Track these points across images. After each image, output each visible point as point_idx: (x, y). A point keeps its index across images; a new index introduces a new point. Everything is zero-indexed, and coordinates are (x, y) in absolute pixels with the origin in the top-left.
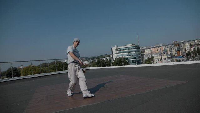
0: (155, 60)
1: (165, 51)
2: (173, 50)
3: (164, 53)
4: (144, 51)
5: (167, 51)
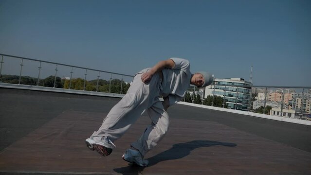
0: (273, 112)
1: (293, 102)
2: (307, 104)
3: (290, 104)
4: (256, 95)
5: (296, 102)
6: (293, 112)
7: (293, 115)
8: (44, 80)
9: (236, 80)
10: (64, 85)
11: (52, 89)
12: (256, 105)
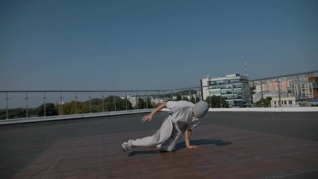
0: (274, 102)
1: (291, 89)
2: (305, 88)
3: (289, 92)
4: (254, 88)
5: (294, 89)
6: (293, 99)
7: (294, 102)
8: (37, 109)
9: (232, 77)
10: (59, 111)
11: (44, 118)
12: (256, 99)
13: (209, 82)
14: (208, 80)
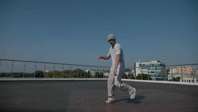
4: (169, 70)
5: (196, 73)
8: (33, 74)
9: (155, 62)
13: (140, 65)
14: (139, 63)
